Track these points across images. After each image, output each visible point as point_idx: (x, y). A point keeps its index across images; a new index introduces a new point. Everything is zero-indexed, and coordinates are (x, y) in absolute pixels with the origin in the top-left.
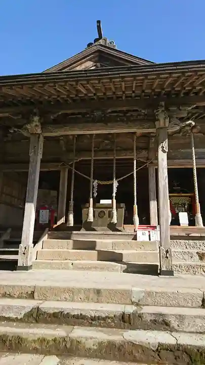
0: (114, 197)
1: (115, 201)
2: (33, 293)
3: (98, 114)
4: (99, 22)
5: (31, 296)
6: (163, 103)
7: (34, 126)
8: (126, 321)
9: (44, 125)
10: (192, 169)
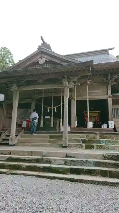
0: (52, 115)
1: (52, 117)
2: (10, 153)
5: (10, 154)
7: (14, 87)
8: (38, 161)
9: (19, 86)
10: (87, 101)
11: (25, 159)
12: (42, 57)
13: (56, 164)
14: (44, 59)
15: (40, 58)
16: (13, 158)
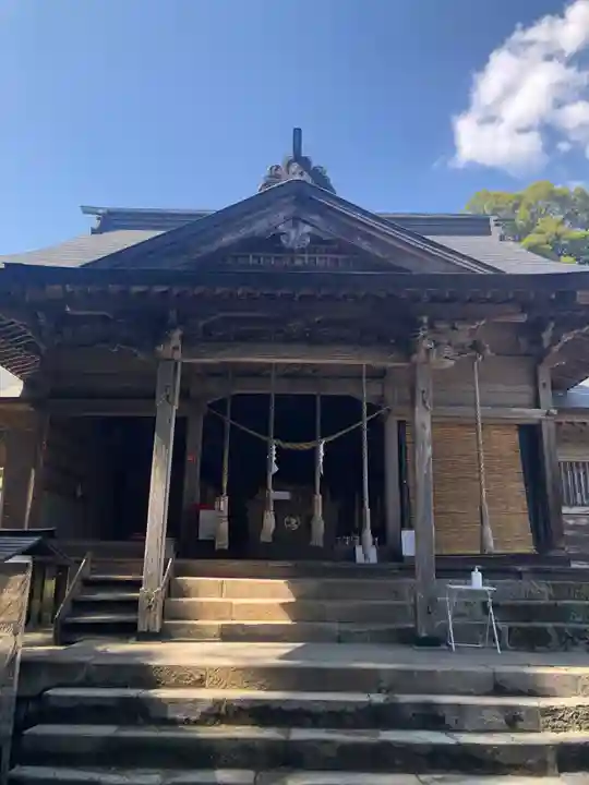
0: (318, 489)
1: (317, 496)
3: (295, 326)
4: (297, 133)
6: (425, 319)
11: (305, 707)
12: (296, 221)
13: (466, 727)
14: (307, 229)
15: (286, 219)
16: (240, 708)
